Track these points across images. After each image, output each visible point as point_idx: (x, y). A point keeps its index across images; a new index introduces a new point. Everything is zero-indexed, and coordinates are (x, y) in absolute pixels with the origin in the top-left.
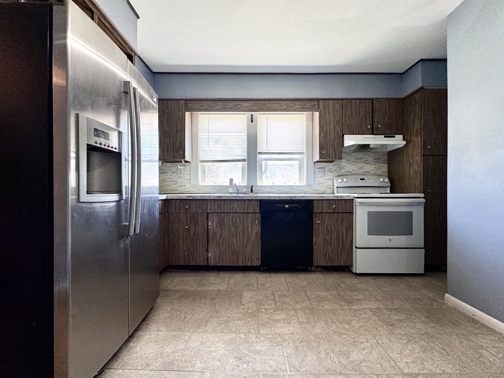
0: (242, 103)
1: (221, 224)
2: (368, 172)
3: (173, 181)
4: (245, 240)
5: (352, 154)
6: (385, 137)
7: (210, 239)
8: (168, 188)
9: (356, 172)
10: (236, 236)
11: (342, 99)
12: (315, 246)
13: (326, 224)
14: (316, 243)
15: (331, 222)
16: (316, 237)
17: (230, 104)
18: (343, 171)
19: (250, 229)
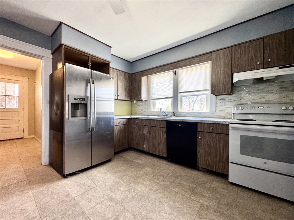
0: (165, 67)
1: (149, 132)
2: (271, 101)
3: (142, 109)
4: (159, 142)
5: (253, 86)
6: (280, 68)
7: (145, 138)
8: (140, 112)
9: (257, 101)
10: (156, 139)
11: (232, 47)
12: (199, 153)
13: (207, 140)
14: (199, 152)
15: (211, 139)
16: (199, 147)
17: (160, 69)
18: (243, 101)
19: (161, 136)
